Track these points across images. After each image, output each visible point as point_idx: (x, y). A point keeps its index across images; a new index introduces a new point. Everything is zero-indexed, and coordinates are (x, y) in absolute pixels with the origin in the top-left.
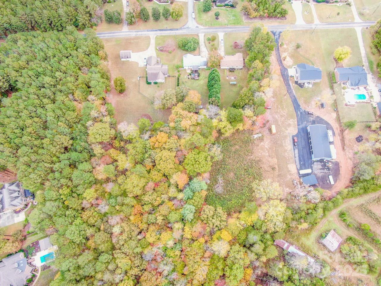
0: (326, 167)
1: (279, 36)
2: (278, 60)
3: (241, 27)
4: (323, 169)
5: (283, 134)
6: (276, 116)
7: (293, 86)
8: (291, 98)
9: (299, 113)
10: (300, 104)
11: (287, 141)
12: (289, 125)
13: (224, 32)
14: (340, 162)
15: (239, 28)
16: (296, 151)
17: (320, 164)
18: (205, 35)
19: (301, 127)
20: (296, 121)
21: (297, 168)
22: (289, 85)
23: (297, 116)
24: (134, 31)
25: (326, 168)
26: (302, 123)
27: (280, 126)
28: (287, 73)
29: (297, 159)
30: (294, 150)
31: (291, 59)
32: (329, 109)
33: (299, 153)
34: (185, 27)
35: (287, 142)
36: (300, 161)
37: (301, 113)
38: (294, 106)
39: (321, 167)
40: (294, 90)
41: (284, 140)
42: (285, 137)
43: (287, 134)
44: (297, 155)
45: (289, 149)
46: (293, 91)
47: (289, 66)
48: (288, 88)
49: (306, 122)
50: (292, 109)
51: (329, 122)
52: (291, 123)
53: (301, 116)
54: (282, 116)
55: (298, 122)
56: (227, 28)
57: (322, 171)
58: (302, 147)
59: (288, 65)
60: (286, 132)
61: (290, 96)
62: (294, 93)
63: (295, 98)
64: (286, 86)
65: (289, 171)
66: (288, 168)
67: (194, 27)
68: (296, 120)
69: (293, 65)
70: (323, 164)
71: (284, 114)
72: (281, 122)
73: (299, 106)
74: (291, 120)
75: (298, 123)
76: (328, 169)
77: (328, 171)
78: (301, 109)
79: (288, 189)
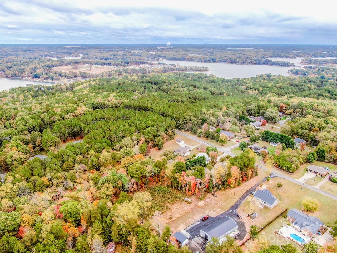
0: (204, 246)
2: (256, 184)
4: (200, 245)
5: (204, 211)
7: (248, 198)
8: (237, 202)
10: (239, 208)
11: (201, 215)
12: (215, 211)
16: (198, 223)
17: (203, 241)
18: (227, 155)
19: (221, 216)
22: (246, 197)
23: (227, 211)
24: (196, 139)
25: (202, 247)
26: (225, 216)
27: (208, 206)
28: (253, 192)
29: (192, 226)
30: (198, 221)
33: (197, 225)
34: (222, 148)
36: (192, 228)
37: (232, 212)
38: (233, 206)
39: (200, 242)
41: (200, 213)
42: (203, 213)
43: (206, 213)
44: (195, 224)
45: (195, 219)
46: (244, 200)
50: (229, 206)
52: (218, 211)
53: (230, 213)
54: (217, 204)
57: (198, 246)
58: (205, 224)
59: (259, 189)
60: (208, 212)
63: (240, 204)
64: (243, 196)
65: (178, 227)
66: (179, 225)
67: (226, 151)
68: (223, 212)
70: (205, 242)
71: (220, 204)
72: (212, 206)
73: (237, 208)
74: (220, 210)
75: (222, 214)
76: (204, 248)
77: (201, 250)
78: (235, 210)
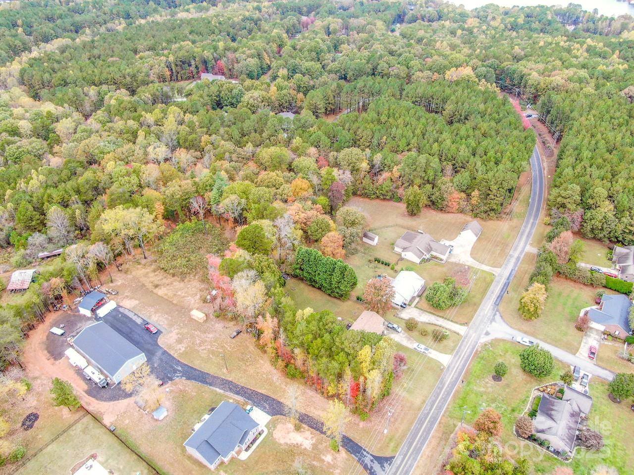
1: (365, 467)
3: (443, 404)
5: (179, 325)
6: (210, 336)
7: (231, 398)
8: (215, 377)
9: (180, 368)
10: (188, 382)
11: (166, 322)
12: (179, 341)
13: (449, 367)
14: (53, 364)
15: (445, 400)
16: (139, 321)
18: (458, 334)
19: (159, 353)
20: (174, 354)
21: (122, 307)
22: (238, 393)
23: (179, 361)
24: (522, 257)
26: (161, 360)
27: (194, 330)
28: (264, 409)
29: (131, 315)
31: (287, 444)
32: (127, 421)
33: (134, 322)
34: (498, 317)
35: (164, 322)
36: (124, 316)
37: (175, 371)
38: (199, 371)
40: (220, 394)
41: (171, 320)
42: (171, 325)
43: (173, 329)
44: (134, 318)
45: (153, 316)
46: (222, 391)
47: (275, 427)
48: (236, 386)
49: (156, 366)
50: (197, 364)
51: (112, 403)
52: (179, 346)
53: (172, 367)
54: (203, 342)
55: (170, 355)
56: (457, 379)
58: (134, 331)
59: (279, 426)
60: (176, 331)
61: (218, 378)
62: (218, 390)
63: (207, 383)
64: (242, 387)
65: (132, 299)
66: (136, 299)
67: (489, 329)
68: (175, 356)
69: (270, 434)
72: (197, 336)
73: (188, 378)
74: (184, 349)
75: (167, 353)
78: (181, 377)
79: (119, 284)
